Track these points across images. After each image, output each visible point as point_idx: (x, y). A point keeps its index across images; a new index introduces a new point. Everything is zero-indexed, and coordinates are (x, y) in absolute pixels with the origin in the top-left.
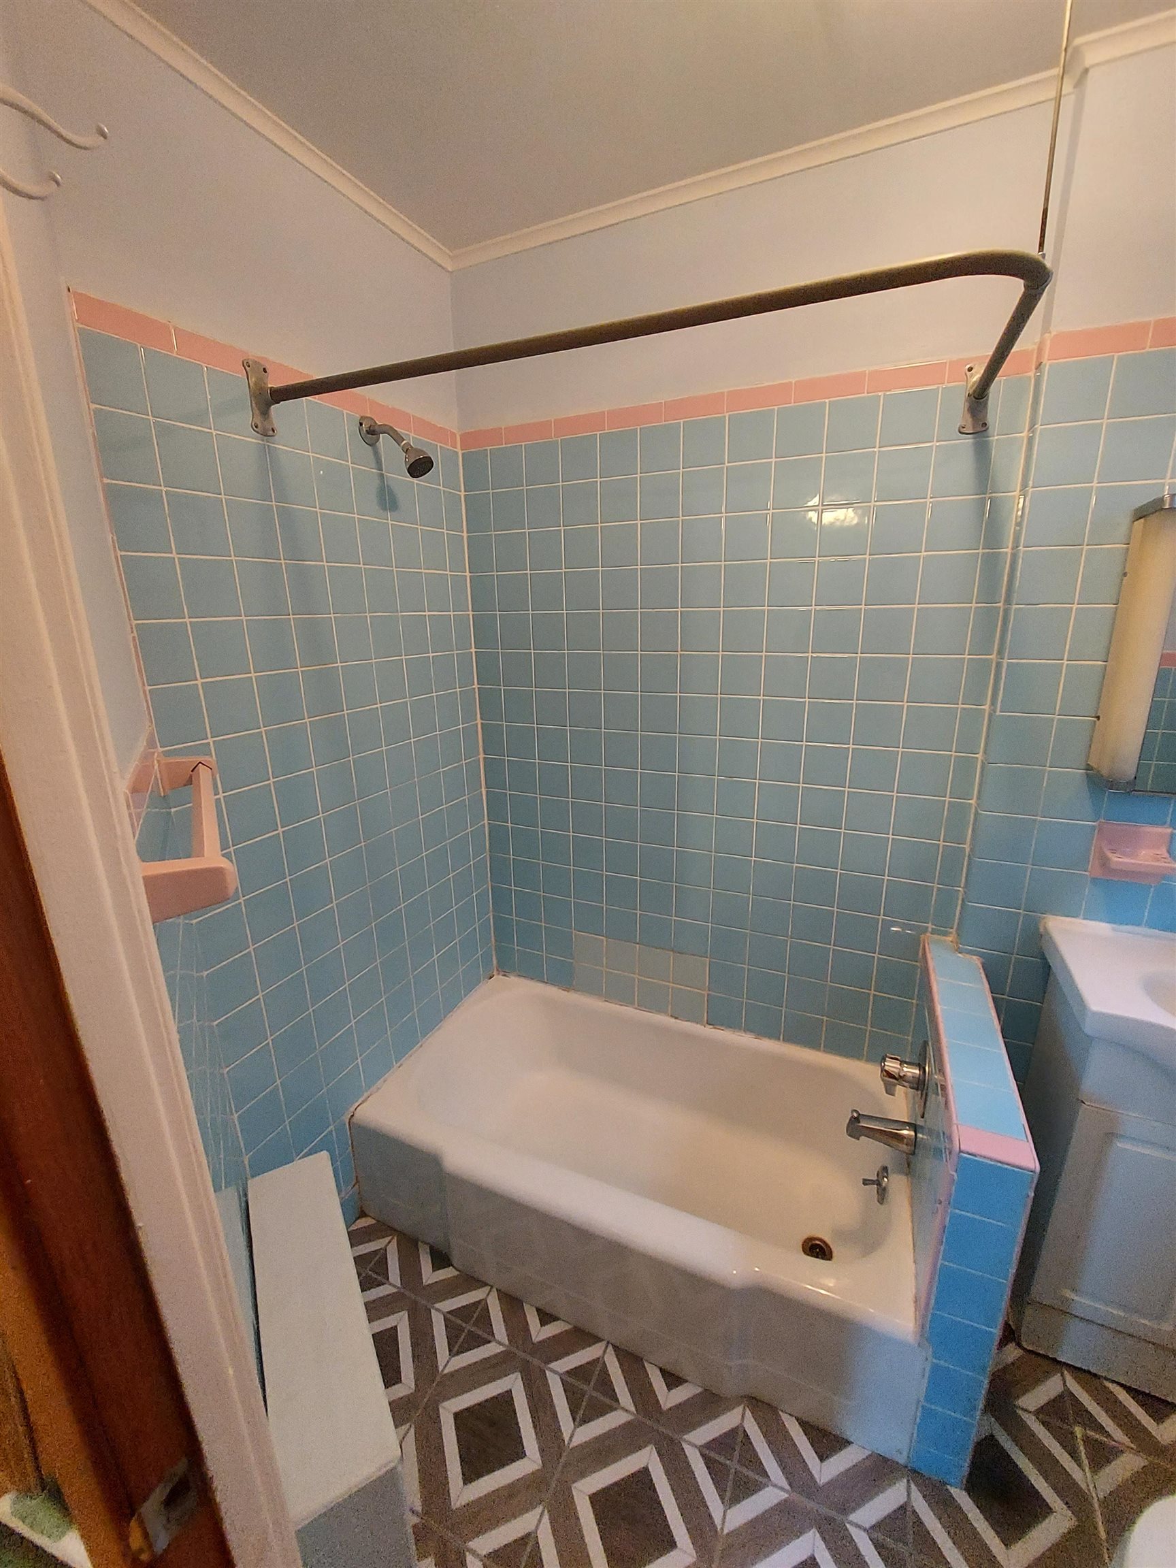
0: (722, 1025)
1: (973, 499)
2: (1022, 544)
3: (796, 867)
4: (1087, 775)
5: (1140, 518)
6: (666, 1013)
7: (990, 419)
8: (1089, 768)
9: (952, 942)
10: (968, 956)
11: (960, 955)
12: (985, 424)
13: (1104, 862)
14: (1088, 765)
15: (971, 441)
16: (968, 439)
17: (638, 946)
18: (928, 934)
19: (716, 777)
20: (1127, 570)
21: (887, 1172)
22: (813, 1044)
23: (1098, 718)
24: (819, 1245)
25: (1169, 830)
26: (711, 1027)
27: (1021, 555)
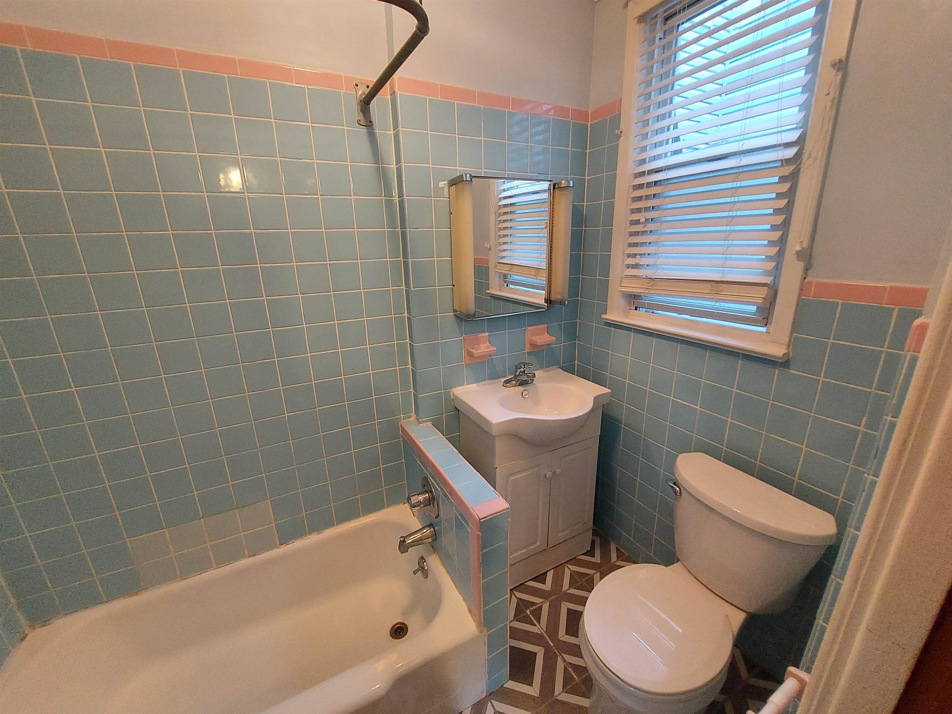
0: (291, 540)
1: (373, 166)
2: (405, 195)
3: (318, 410)
4: (455, 315)
5: (453, 185)
6: (244, 557)
7: (373, 120)
8: (455, 311)
9: (414, 420)
10: (425, 424)
11: (421, 425)
12: (371, 122)
13: (471, 355)
14: (454, 309)
15: (365, 130)
16: (364, 129)
17: (202, 520)
18: (402, 421)
19: (241, 365)
20: (451, 211)
21: (424, 559)
22: (357, 516)
23: (454, 286)
24: (398, 627)
25: (488, 334)
26: (284, 545)
27: (406, 201)
